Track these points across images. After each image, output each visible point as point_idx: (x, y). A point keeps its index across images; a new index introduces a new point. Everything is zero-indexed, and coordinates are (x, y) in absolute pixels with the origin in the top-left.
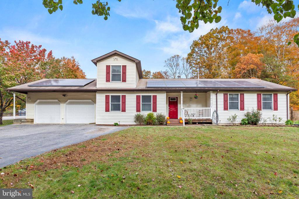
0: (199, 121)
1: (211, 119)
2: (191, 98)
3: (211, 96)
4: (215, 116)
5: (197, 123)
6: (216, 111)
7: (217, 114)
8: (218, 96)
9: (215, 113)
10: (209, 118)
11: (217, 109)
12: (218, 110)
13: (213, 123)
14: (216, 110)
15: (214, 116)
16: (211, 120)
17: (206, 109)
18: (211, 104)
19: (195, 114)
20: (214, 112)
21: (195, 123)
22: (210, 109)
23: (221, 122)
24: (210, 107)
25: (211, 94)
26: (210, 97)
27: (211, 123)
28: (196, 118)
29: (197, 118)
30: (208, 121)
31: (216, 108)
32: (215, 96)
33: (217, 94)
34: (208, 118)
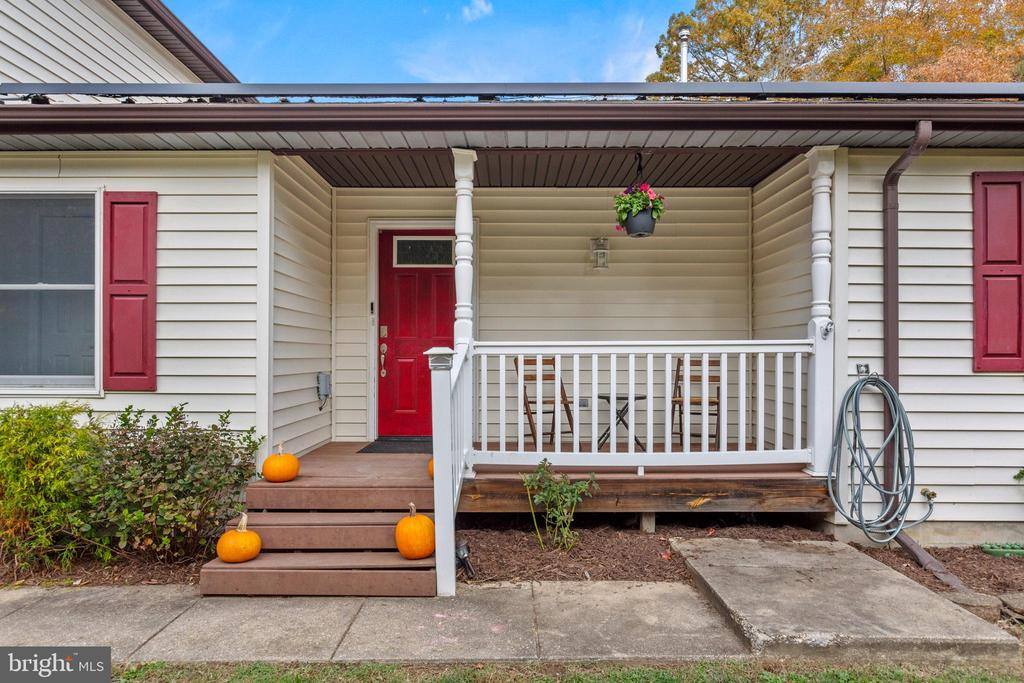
0: (666, 495)
1: (820, 470)
2: (599, 243)
3: (822, 202)
4: (873, 441)
5: (649, 526)
6: (885, 384)
7: (890, 413)
8: (903, 204)
9: (868, 404)
10: (797, 455)
11: (890, 357)
12: (904, 367)
13: (839, 519)
14: (876, 368)
15: (858, 446)
16: (826, 489)
17: (752, 358)
18: (821, 295)
19: (640, 398)
20: (852, 395)
21: (627, 522)
22: (808, 357)
23: (939, 513)
24: (802, 329)
25: (823, 183)
26: (808, 218)
27: (813, 523)
28: (631, 458)
29: (651, 458)
30: (775, 504)
31: (876, 349)
32: (875, 203)
33: (891, 180)
34: (780, 455)
